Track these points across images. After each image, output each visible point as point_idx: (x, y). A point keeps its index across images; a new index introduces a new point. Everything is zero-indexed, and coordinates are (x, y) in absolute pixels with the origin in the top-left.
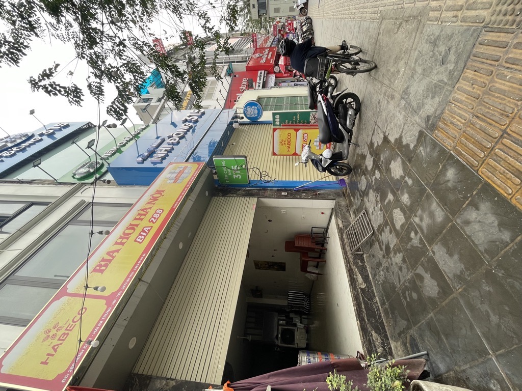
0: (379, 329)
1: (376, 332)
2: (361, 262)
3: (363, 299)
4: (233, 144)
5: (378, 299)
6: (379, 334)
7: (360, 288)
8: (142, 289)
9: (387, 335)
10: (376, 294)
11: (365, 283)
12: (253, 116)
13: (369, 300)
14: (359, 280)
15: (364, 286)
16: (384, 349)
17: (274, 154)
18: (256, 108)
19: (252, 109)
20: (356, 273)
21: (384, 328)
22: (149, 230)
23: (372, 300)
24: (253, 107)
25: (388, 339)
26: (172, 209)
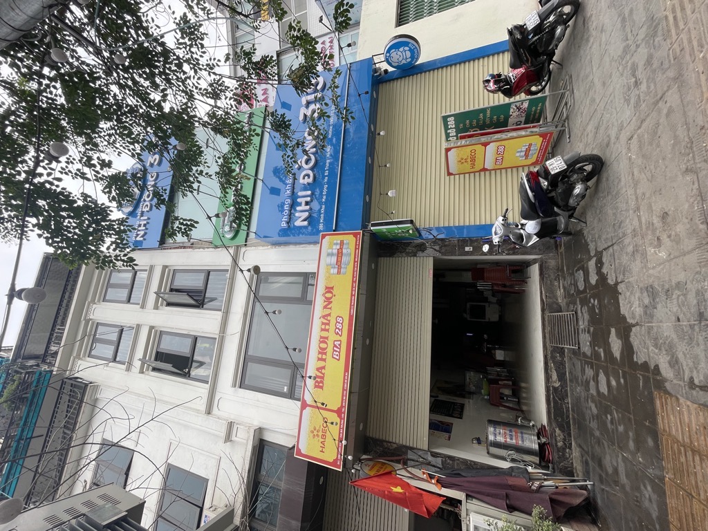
0: (564, 427)
1: (559, 429)
2: (560, 356)
3: (554, 398)
4: (386, 166)
5: (570, 401)
6: (563, 432)
7: (553, 386)
8: (355, 398)
9: (571, 433)
10: (569, 395)
11: (559, 381)
12: (404, 62)
13: (560, 399)
14: (553, 377)
15: (557, 384)
16: (565, 444)
17: (449, 174)
18: (407, 48)
19: (399, 53)
20: (551, 369)
21: (569, 427)
22: (340, 345)
23: (564, 400)
24: (401, 49)
25: (571, 437)
26: (351, 317)
